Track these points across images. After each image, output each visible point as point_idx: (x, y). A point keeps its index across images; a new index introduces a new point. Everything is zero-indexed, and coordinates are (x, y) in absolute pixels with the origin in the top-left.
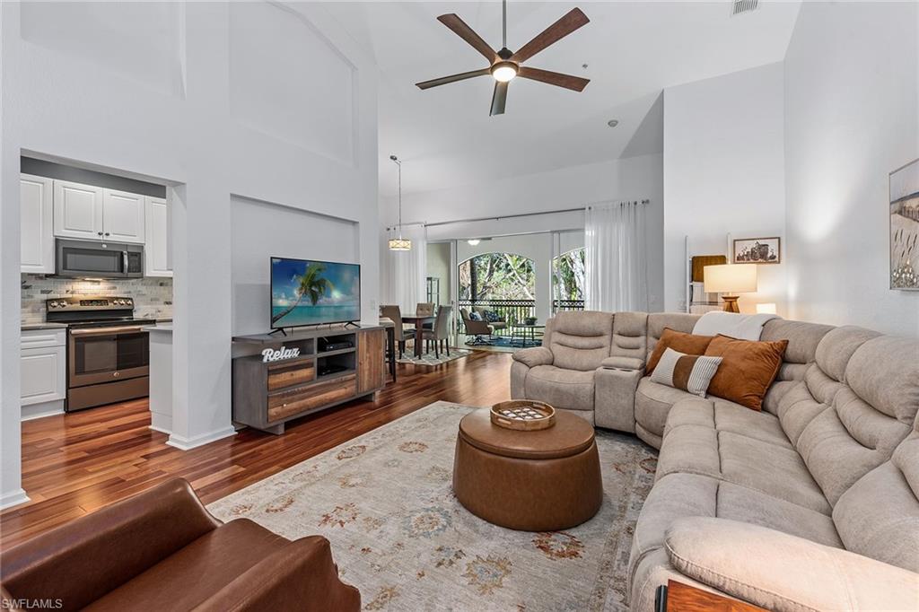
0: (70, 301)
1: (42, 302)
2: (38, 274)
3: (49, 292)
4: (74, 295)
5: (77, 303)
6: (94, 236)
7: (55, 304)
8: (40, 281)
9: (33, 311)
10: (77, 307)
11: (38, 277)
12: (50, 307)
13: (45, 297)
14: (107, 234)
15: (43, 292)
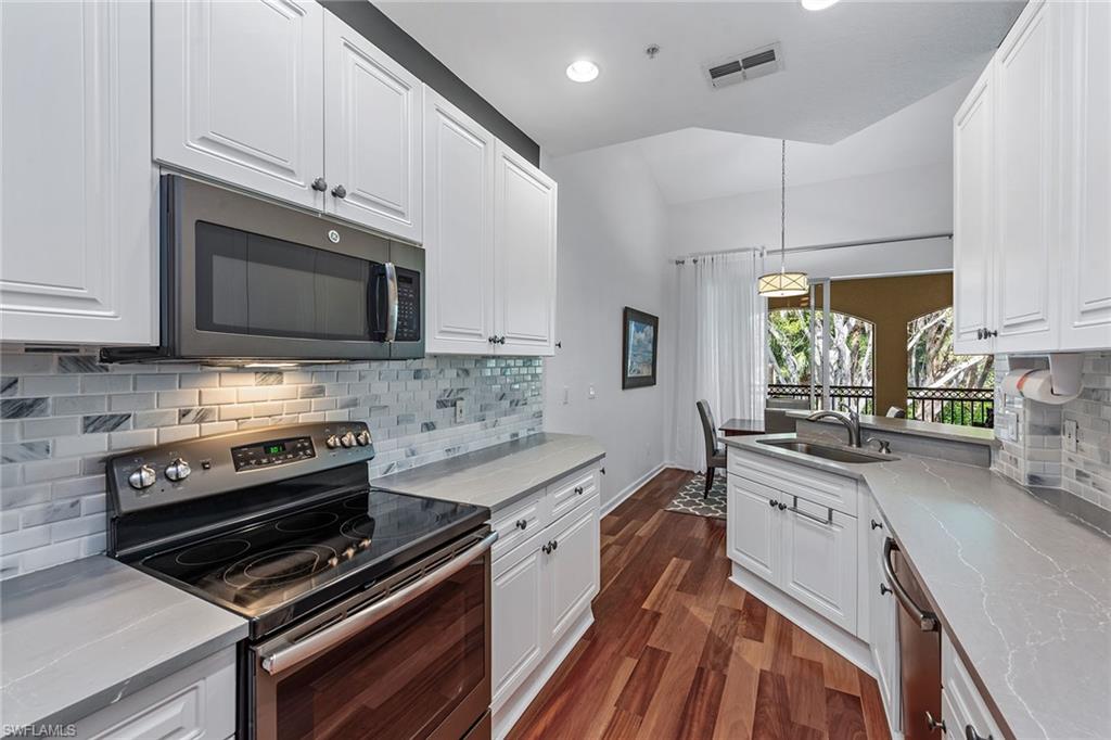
0: (199, 454)
1: (90, 468)
2: (74, 348)
3: (116, 422)
4: (209, 428)
5: (219, 461)
6: (298, 194)
7: (147, 476)
8: (80, 378)
9: (51, 516)
10: (226, 478)
11: (75, 358)
12: (124, 493)
13: (100, 444)
14: (338, 194)
15: (92, 425)
